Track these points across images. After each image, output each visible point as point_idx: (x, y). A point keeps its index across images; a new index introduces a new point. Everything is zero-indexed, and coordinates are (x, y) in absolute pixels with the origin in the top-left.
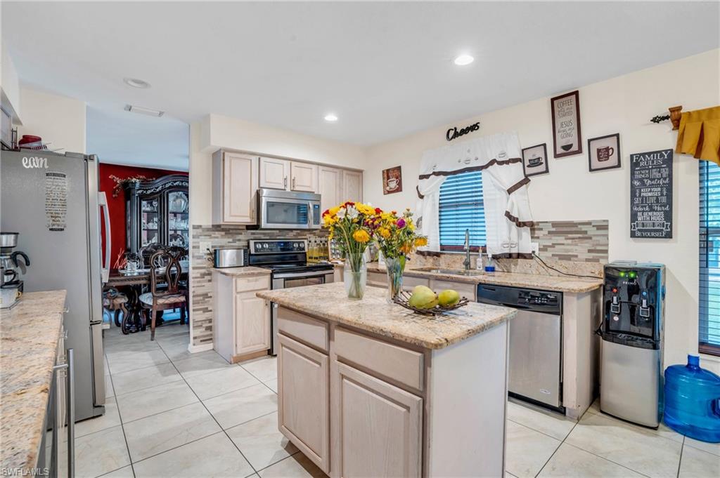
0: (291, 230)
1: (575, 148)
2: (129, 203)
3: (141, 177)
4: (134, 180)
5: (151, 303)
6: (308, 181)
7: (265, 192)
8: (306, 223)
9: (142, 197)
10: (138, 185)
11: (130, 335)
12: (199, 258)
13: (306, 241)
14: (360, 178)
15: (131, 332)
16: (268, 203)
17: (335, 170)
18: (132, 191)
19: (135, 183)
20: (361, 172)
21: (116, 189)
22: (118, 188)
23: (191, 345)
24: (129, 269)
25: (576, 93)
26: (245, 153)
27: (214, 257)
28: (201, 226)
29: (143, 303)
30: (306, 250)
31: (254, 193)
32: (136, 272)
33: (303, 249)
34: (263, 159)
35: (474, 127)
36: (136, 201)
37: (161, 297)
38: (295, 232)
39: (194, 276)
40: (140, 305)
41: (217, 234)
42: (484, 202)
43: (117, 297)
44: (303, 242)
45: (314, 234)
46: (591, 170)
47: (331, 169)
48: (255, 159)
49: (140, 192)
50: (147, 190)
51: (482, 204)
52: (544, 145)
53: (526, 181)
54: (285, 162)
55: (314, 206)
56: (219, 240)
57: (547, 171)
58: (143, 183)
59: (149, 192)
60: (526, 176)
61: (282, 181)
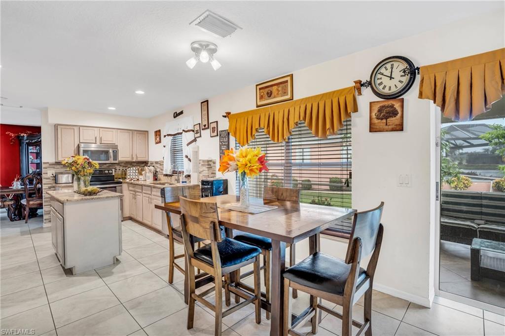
0: (106, 164)
1: (207, 127)
2: (21, 147)
3: (29, 132)
4: (22, 135)
5: (26, 204)
6: (109, 138)
7: (82, 145)
8: (109, 160)
9: (29, 144)
10: (25, 138)
11: (15, 222)
12: (48, 178)
13: (113, 170)
14: (147, 135)
15: (16, 220)
16: (83, 151)
17: (128, 131)
18: (22, 141)
19: (24, 136)
20: (147, 132)
21: (12, 139)
22: (13, 139)
23: (44, 224)
24: (15, 186)
25: (207, 101)
26: (70, 125)
27: (55, 178)
28: (48, 163)
29: (23, 205)
30: (114, 174)
31: (76, 146)
32: (20, 187)
33: (112, 173)
34: (81, 128)
35: (182, 113)
36: (24, 146)
37: (31, 200)
38: (107, 165)
39: (45, 188)
40: (22, 206)
41: (58, 166)
42: (183, 150)
43: (6, 201)
44: (112, 170)
45: (121, 166)
46: (211, 137)
47: (126, 131)
48: (76, 129)
49: (27, 141)
50: (32, 140)
51: (182, 151)
52: (200, 124)
53: (195, 140)
54: (96, 129)
55: (113, 151)
56: (59, 169)
57: (201, 136)
58: (29, 137)
59: (34, 141)
60: (195, 138)
61: (94, 139)
